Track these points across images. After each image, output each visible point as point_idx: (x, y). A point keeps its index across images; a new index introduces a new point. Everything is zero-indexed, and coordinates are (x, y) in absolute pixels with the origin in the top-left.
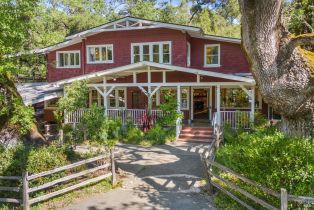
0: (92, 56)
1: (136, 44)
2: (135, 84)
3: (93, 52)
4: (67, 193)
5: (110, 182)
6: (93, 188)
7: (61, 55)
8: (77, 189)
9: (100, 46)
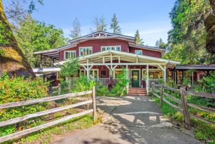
0: (82, 53)
1: (103, 47)
2: (104, 64)
3: (82, 51)
4: (45, 130)
5: (92, 118)
6: (76, 124)
7: (67, 53)
8: (58, 125)
9: (86, 48)
